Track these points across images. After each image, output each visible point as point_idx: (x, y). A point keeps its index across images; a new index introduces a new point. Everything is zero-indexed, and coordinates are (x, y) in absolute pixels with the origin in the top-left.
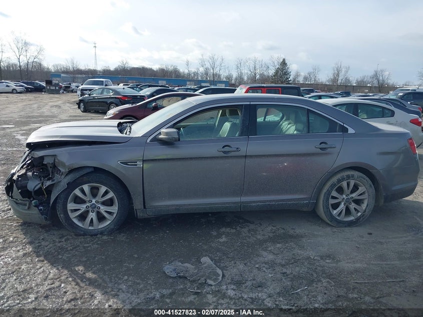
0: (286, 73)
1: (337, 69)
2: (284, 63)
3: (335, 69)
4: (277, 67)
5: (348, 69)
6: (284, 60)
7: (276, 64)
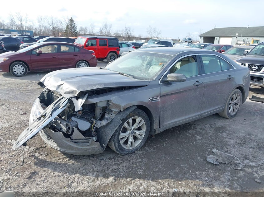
0: (74, 27)
1: (105, 26)
2: (72, 20)
3: (104, 26)
4: (68, 22)
5: (111, 26)
6: (71, 18)
7: (67, 21)
